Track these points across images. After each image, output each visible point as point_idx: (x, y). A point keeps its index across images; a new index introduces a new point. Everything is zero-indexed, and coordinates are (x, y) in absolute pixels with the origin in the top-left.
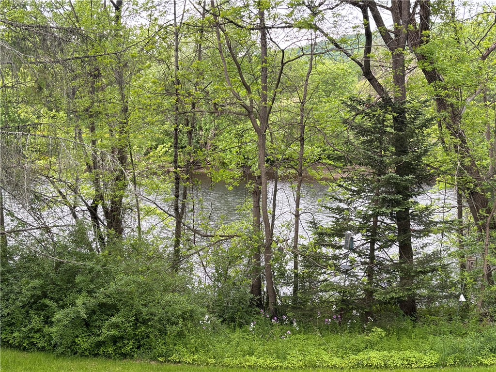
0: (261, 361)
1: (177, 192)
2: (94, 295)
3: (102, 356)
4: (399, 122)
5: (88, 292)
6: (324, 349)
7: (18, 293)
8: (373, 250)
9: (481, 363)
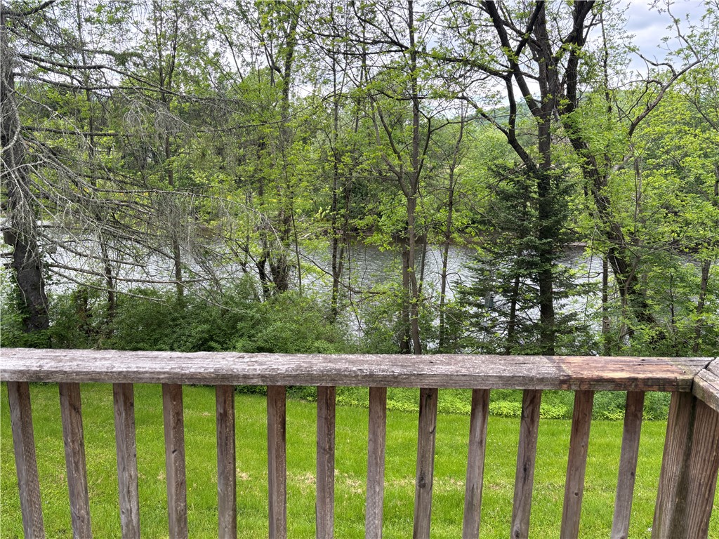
0: (399, 405)
1: (335, 252)
2: (253, 339)
3: (258, 393)
4: (543, 188)
5: (249, 337)
6: (459, 398)
7: (189, 336)
8: (513, 309)
9: (607, 417)
